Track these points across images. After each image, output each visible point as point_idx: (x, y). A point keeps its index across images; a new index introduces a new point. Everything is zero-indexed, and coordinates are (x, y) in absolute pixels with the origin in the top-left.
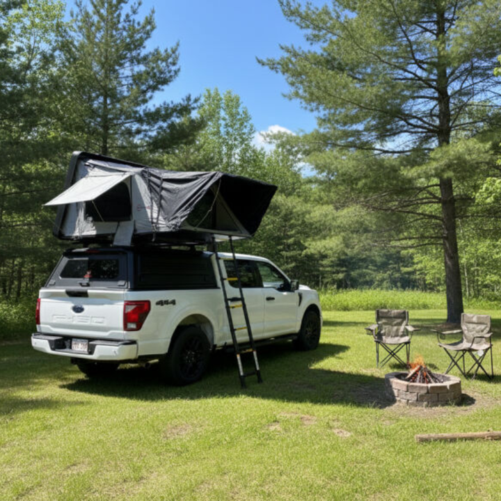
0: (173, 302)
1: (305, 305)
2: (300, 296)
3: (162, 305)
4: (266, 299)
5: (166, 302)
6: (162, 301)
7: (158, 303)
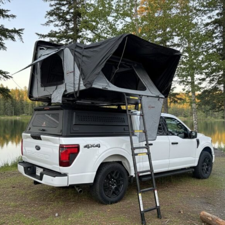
0: (98, 146)
1: (201, 148)
2: (198, 142)
3: (89, 148)
4: (171, 143)
5: (92, 146)
6: (89, 145)
7: (86, 147)
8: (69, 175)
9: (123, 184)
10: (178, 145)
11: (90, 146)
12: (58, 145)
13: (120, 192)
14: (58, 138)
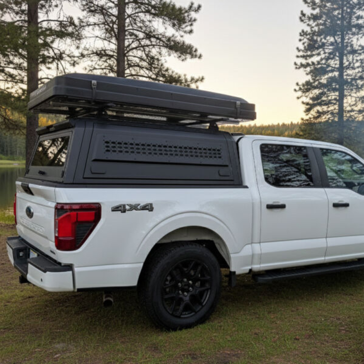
0: (149, 208)
3: (124, 211)
4: (332, 205)
5: (134, 207)
6: (124, 206)
7: (116, 209)
8: (76, 269)
9: (210, 289)
10: (348, 208)
11: (127, 207)
12: (53, 205)
13: (203, 306)
14: (53, 188)
